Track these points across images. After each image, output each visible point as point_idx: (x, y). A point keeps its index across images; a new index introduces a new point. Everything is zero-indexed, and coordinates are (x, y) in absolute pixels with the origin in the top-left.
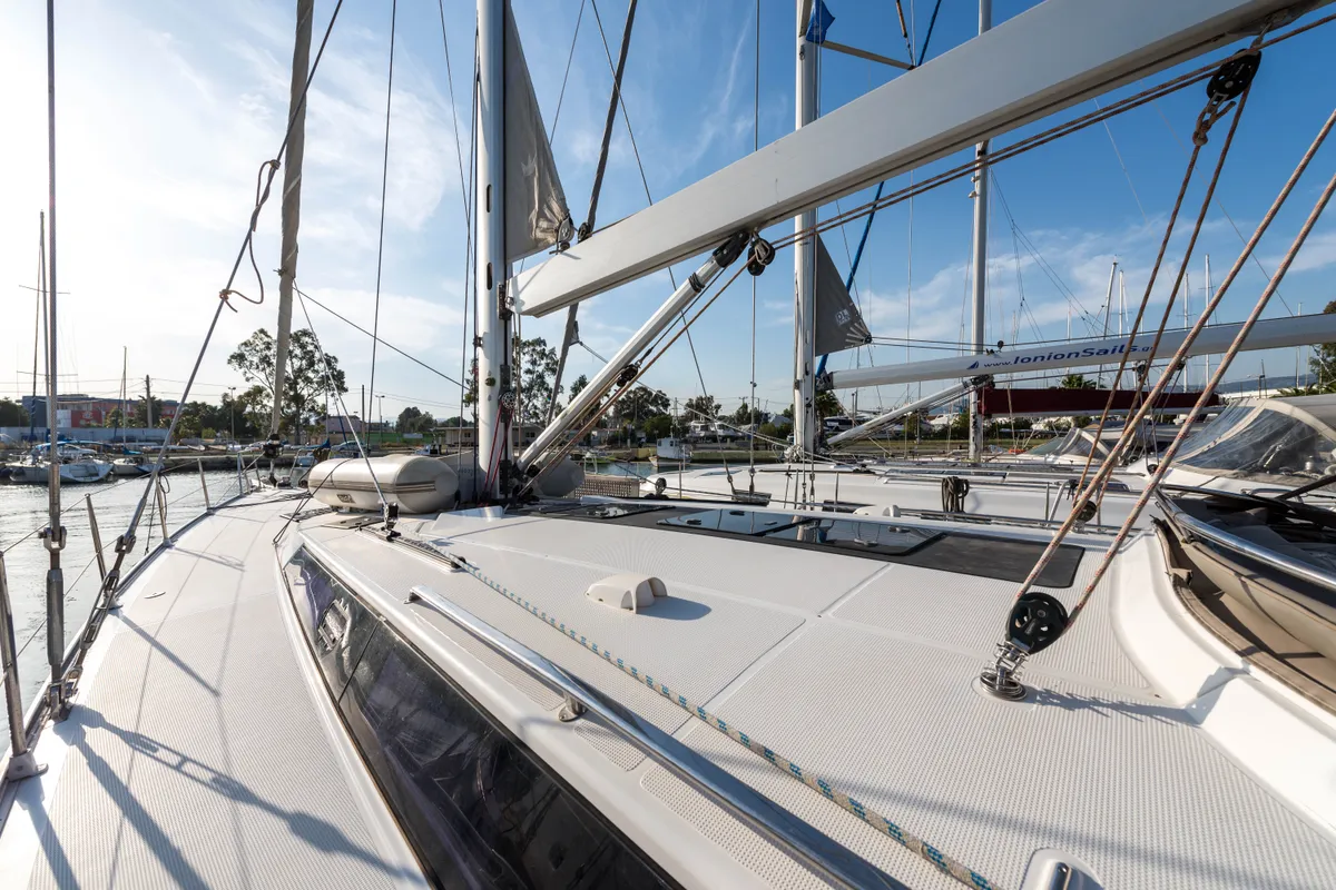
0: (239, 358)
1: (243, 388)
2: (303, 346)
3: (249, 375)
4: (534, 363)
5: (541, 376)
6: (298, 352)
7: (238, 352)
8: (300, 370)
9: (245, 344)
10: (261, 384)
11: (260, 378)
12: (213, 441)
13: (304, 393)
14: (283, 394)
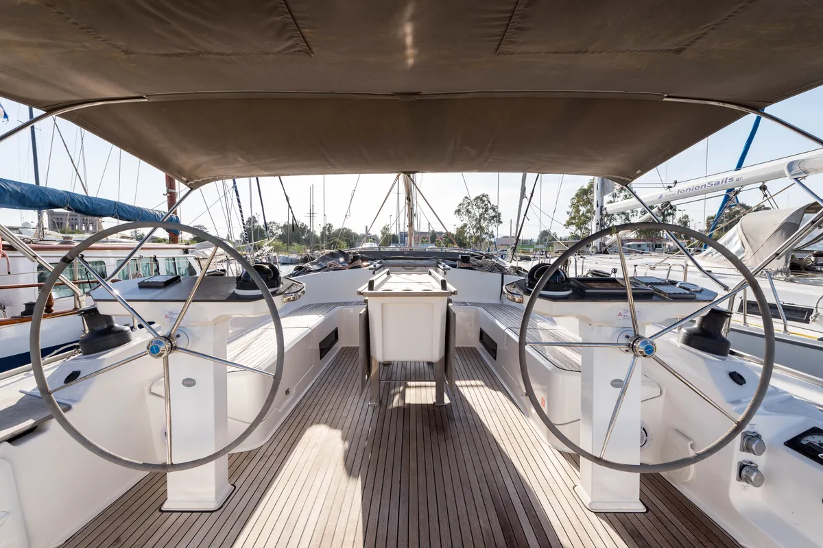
0: (458, 211)
1: (460, 225)
2: (483, 202)
3: (462, 219)
6: (481, 205)
7: (458, 209)
8: (482, 214)
9: (460, 205)
10: (466, 222)
11: (466, 220)
13: (484, 225)
14: (475, 226)
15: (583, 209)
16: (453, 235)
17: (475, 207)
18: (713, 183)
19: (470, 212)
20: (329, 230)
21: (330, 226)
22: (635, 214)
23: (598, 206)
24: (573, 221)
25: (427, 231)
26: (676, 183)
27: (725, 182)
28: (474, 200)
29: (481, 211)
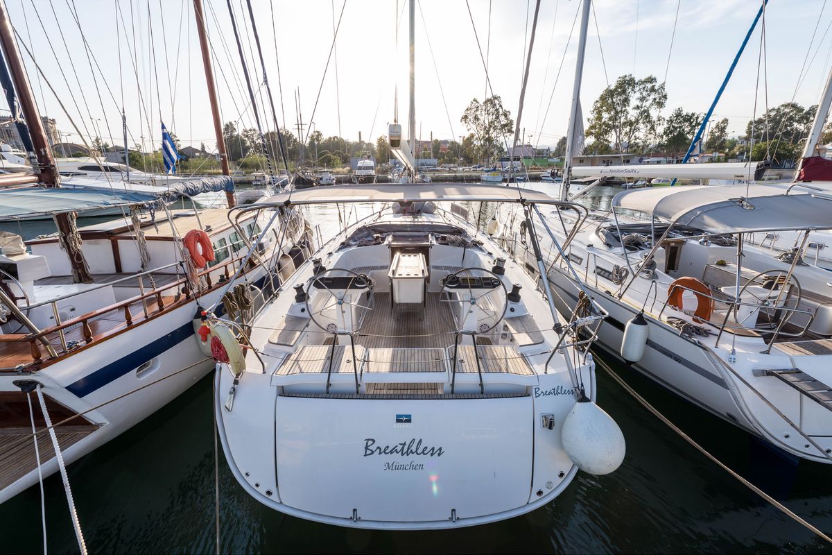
0: (465, 118)
1: (467, 135)
2: (494, 106)
3: (469, 127)
4: (642, 99)
5: (647, 110)
7: (465, 115)
8: (491, 122)
9: (467, 110)
10: (474, 132)
11: (473, 129)
12: (452, 165)
13: (493, 136)
14: (483, 137)
15: (605, 116)
16: (459, 145)
17: (483, 113)
19: (478, 119)
20: (318, 140)
21: (319, 134)
22: (661, 122)
24: (593, 131)
25: (430, 140)
28: (484, 103)
29: (492, 118)
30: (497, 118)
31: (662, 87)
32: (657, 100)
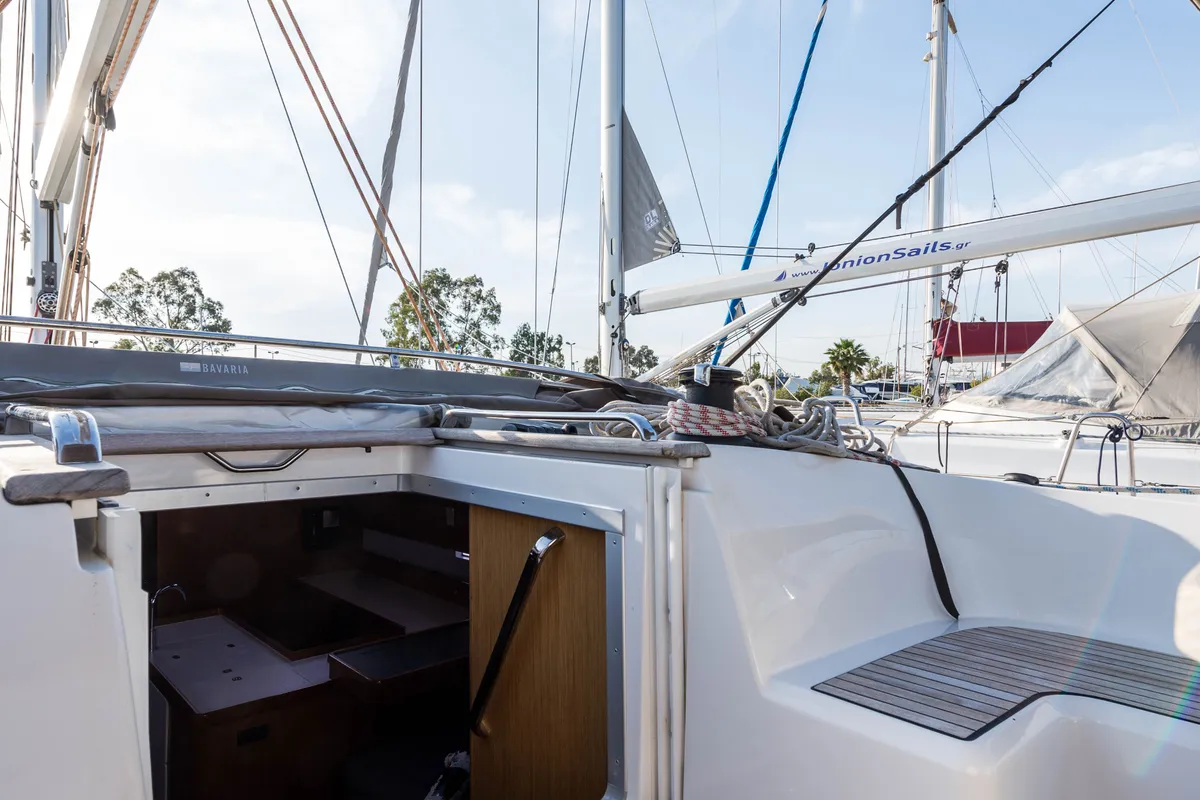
0: (105, 304)
2: (181, 289)
4: (467, 308)
5: (476, 325)
6: (175, 296)
7: (103, 297)
8: (178, 319)
9: (112, 288)
17: (155, 300)
18: (906, 252)
19: (140, 312)
22: (499, 344)
23: (613, 293)
26: (812, 247)
27: (933, 250)
28: (158, 279)
29: (175, 310)
30: (191, 311)
31: (491, 293)
32: (488, 312)
